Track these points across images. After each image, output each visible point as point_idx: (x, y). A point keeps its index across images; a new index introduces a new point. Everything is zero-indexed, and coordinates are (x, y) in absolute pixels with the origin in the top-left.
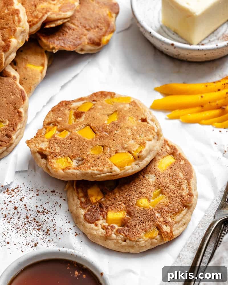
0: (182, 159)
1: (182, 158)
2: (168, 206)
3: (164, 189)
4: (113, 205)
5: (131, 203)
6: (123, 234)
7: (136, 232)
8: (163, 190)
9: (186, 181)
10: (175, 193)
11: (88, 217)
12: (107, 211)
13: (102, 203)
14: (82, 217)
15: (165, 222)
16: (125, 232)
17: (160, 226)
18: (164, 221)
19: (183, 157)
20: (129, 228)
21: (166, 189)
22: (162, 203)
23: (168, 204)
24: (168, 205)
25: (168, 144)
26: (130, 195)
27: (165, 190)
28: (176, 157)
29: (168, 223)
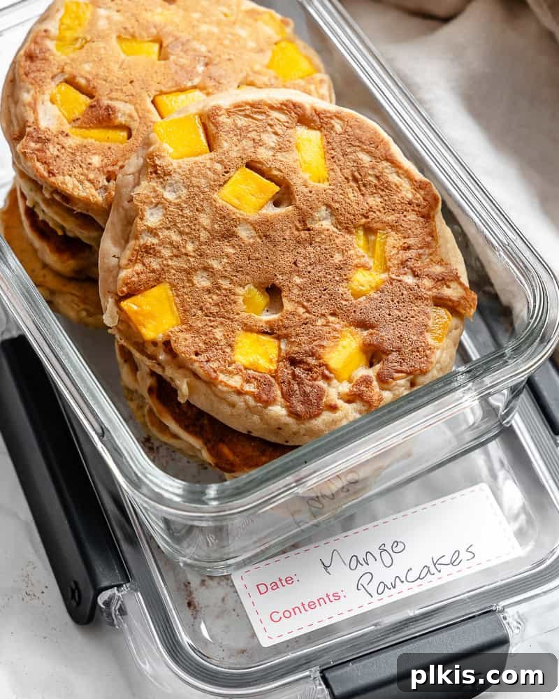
0: (331, 118)
1: (328, 115)
2: (409, 248)
3: (369, 220)
4: (316, 338)
5: (344, 303)
6: (400, 375)
7: (418, 348)
8: (369, 222)
9: (386, 164)
10: (393, 210)
11: (300, 408)
12: (319, 358)
13: (293, 355)
14: (290, 420)
15: (439, 280)
16: (399, 368)
17: (441, 299)
18: (437, 282)
19: (329, 112)
20: (396, 351)
21: (371, 217)
22: (393, 252)
23: (405, 243)
24: (406, 245)
25: (272, 107)
26: (325, 290)
27: (373, 219)
28: (314, 121)
29: (446, 278)
